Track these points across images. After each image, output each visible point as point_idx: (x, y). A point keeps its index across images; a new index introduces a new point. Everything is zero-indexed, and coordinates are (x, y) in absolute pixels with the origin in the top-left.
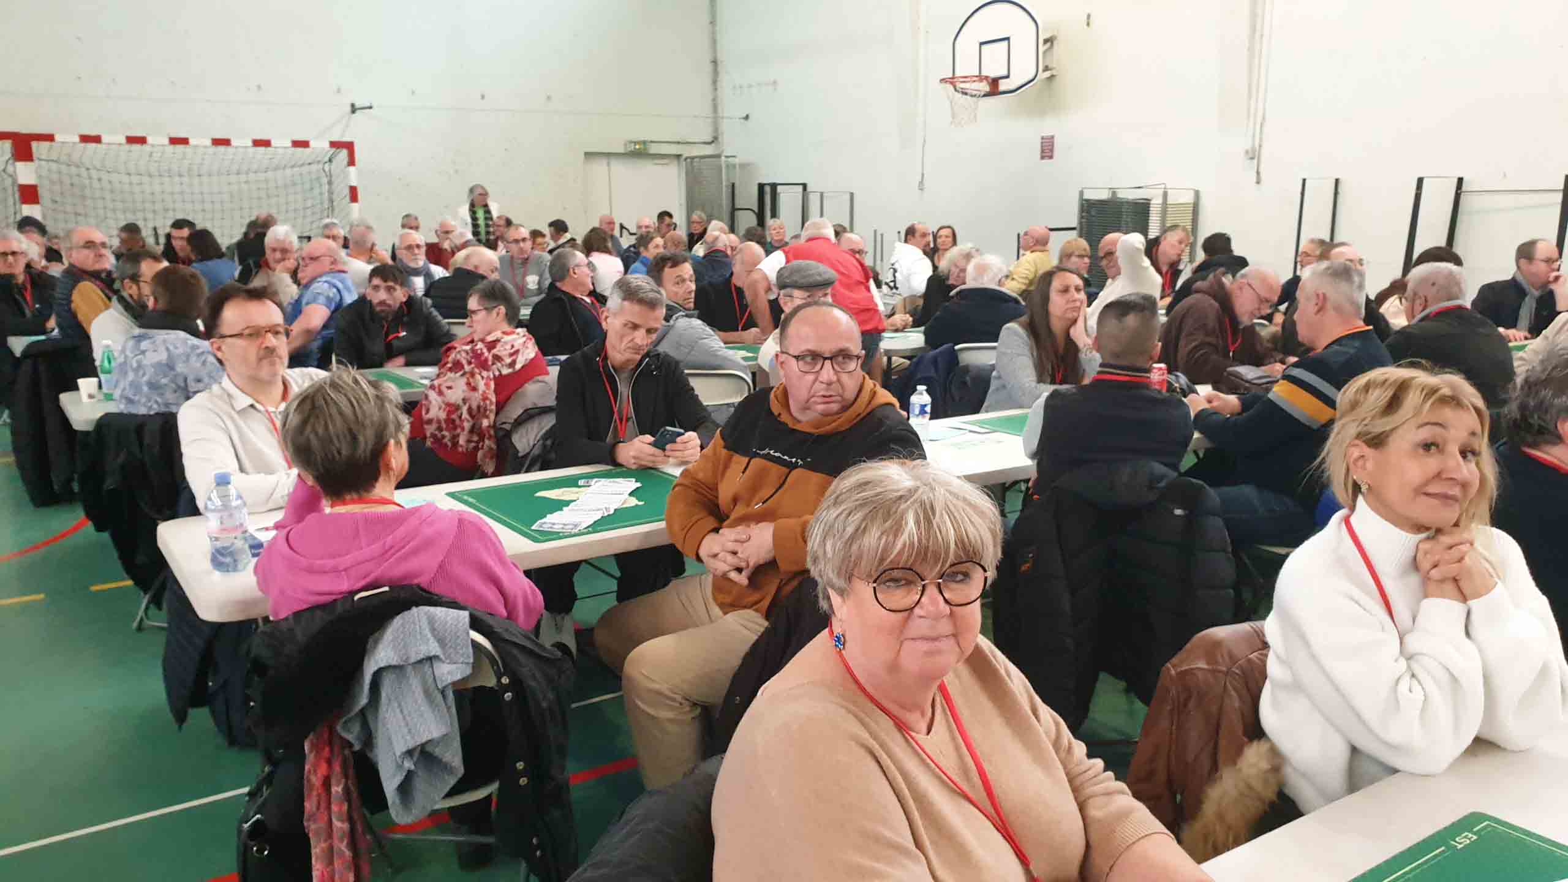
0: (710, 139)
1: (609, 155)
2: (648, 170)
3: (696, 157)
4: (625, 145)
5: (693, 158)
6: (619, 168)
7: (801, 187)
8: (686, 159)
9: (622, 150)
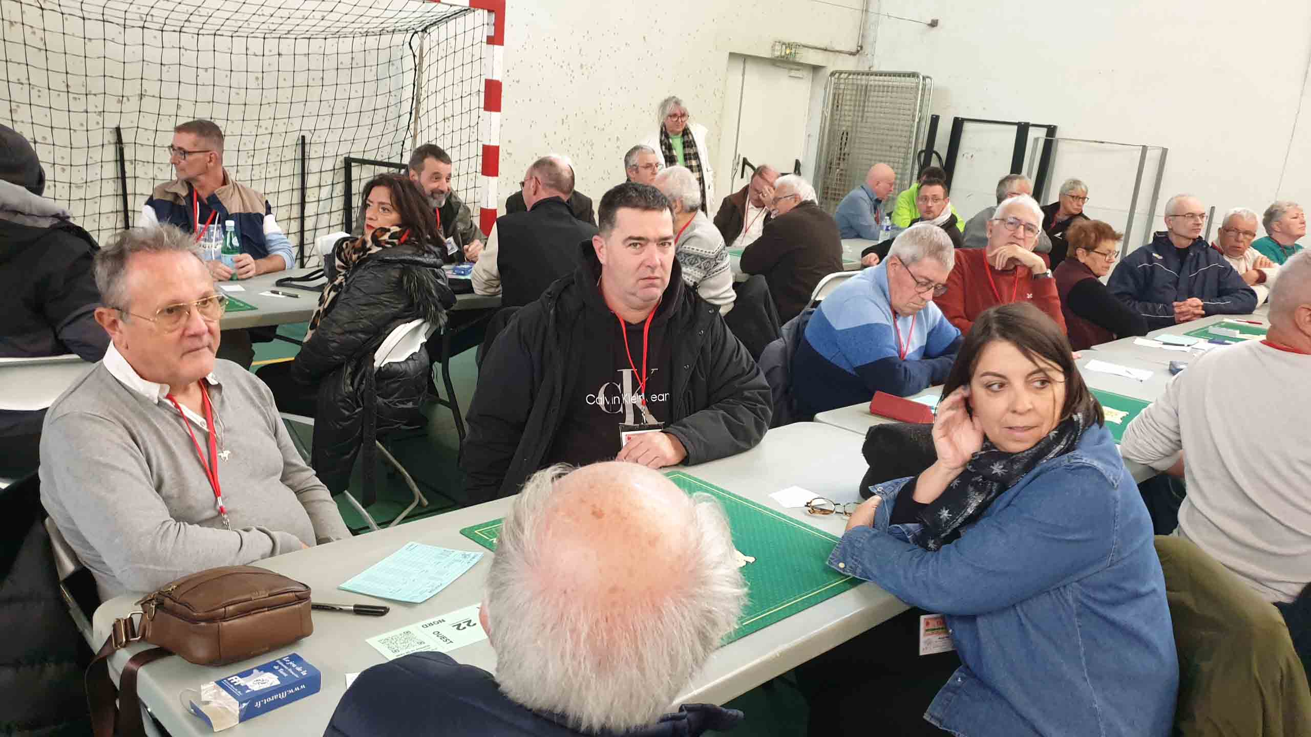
0: (854, 50)
1: (745, 58)
2: (783, 80)
3: (843, 72)
4: (773, 47)
7: (1045, 130)
9: (767, 54)
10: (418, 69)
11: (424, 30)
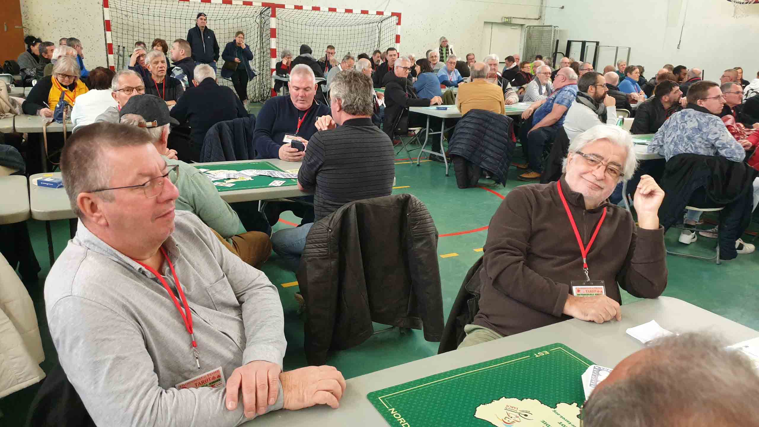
0: (537, 17)
1: (492, 23)
2: (509, 30)
3: (532, 26)
4: (502, 19)
5: (530, 26)
6: (496, 29)
7: (596, 43)
8: (527, 26)
9: (500, 22)
10: (380, 32)
11: (382, 22)
